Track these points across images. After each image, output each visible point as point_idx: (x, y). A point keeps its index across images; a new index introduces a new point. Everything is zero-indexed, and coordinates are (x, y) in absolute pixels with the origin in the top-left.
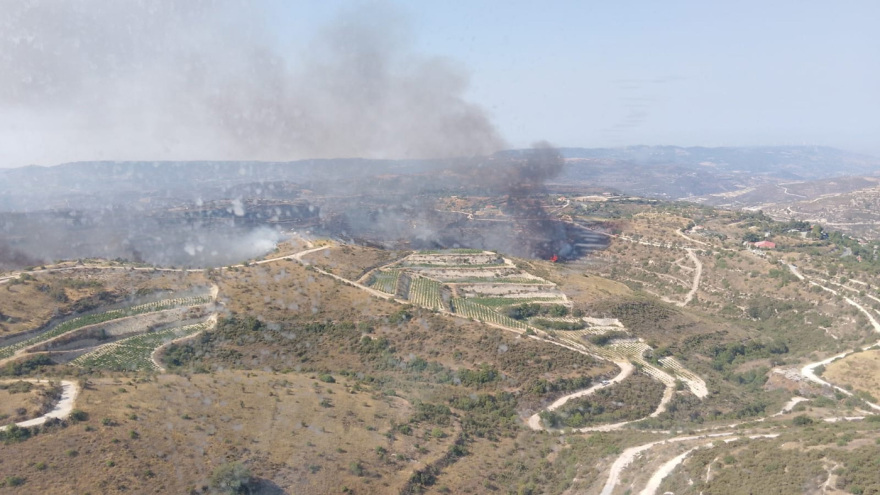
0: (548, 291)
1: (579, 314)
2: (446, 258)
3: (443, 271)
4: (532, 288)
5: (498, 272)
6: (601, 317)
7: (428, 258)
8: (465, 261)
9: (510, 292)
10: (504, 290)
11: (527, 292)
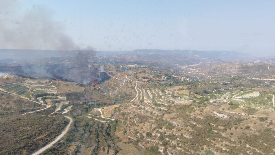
0: (54, 90)
1: (57, 95)
2: (35, 81)
3: (32, 85)
4: (50, 89)
5: (46, 85)
6: (62, 96)
7: (30, 81)
8: (40, 82)
9: (45, 90)
10: (43, 89)
11: (49, 90)
